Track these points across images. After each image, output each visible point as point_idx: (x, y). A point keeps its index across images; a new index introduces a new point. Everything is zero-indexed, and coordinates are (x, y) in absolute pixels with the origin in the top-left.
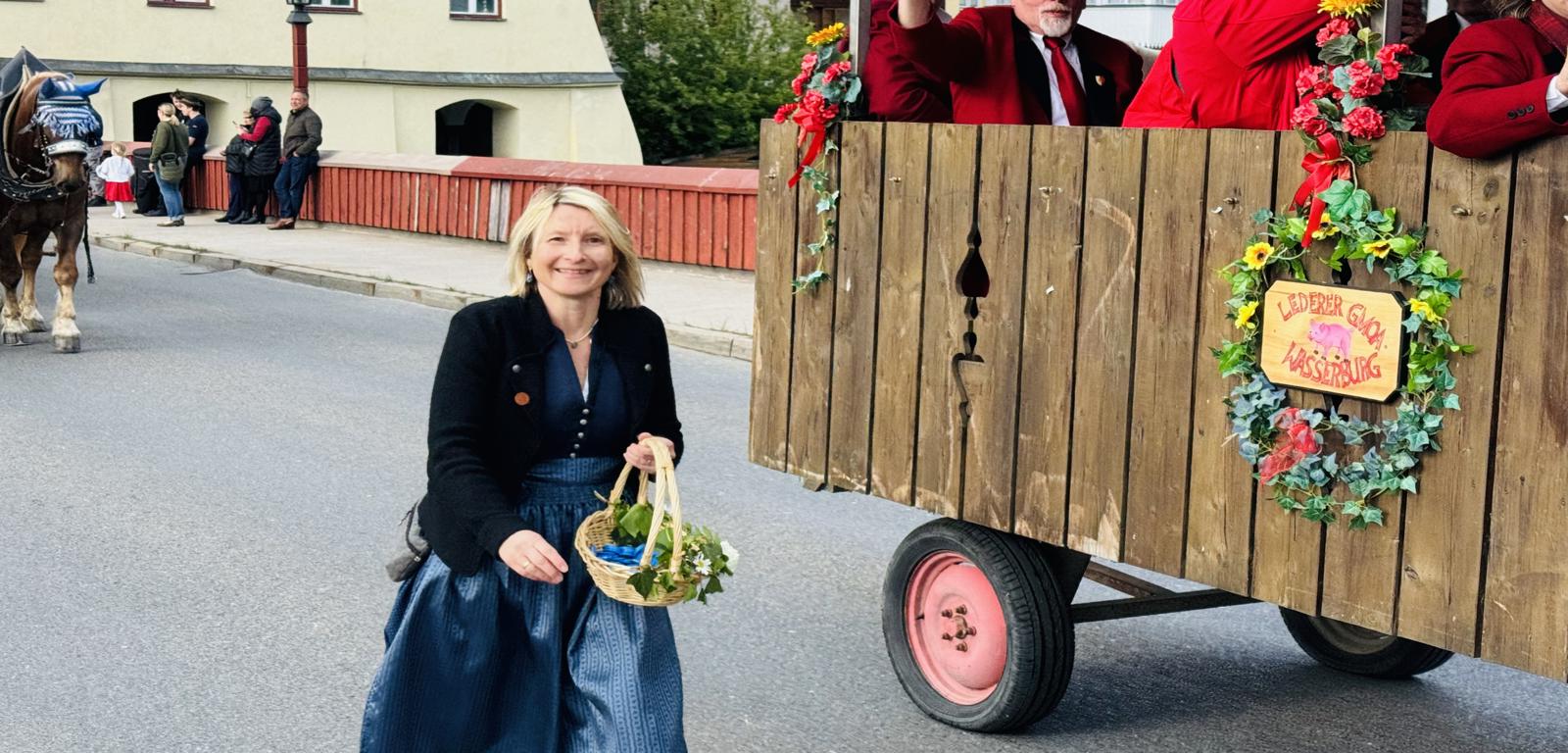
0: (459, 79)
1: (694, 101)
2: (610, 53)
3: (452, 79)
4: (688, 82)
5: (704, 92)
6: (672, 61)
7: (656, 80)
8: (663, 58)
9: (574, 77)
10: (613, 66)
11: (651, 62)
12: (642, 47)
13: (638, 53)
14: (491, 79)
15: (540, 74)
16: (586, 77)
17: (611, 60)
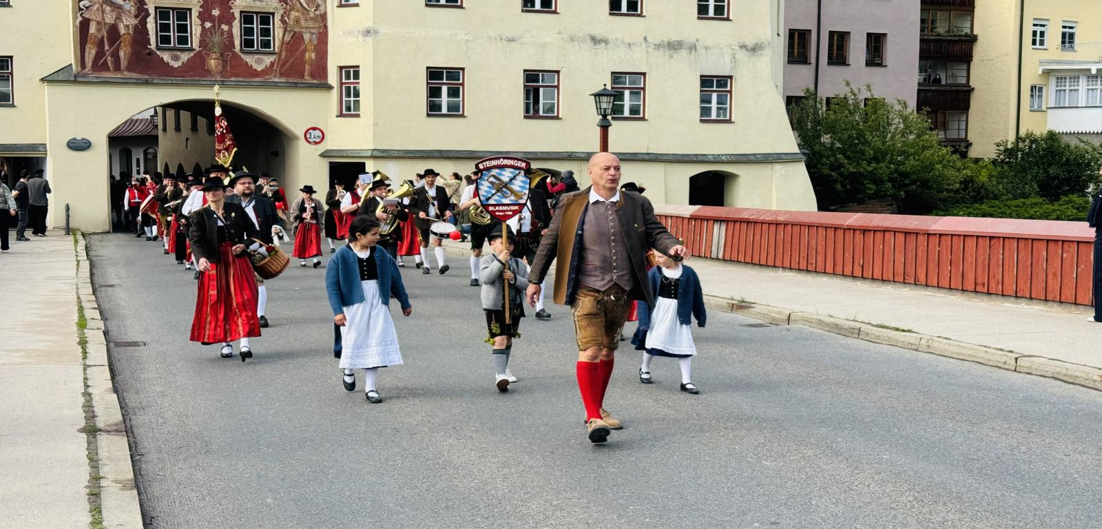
0: (704, 158)
1: (851, 169)
2: (799, 141)
3: (700, 158)
4: (848, 158)
5: (858, 164)
6: (839, 145)
7: (828, 157)
8: (833, 144)
9: (775, 156)
10: (800, 149)
11: (824, 146)
12: (819, 137)
13: (816, 141)
14: (724, 158)
15: (754, 155)
16: (782, 156)
17: (799, 145)
